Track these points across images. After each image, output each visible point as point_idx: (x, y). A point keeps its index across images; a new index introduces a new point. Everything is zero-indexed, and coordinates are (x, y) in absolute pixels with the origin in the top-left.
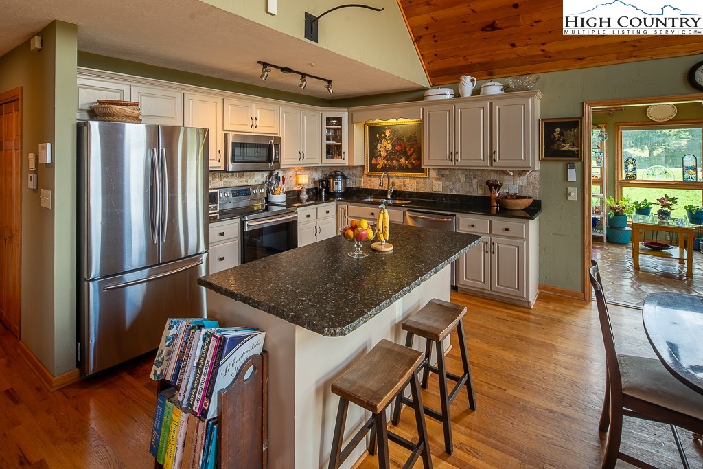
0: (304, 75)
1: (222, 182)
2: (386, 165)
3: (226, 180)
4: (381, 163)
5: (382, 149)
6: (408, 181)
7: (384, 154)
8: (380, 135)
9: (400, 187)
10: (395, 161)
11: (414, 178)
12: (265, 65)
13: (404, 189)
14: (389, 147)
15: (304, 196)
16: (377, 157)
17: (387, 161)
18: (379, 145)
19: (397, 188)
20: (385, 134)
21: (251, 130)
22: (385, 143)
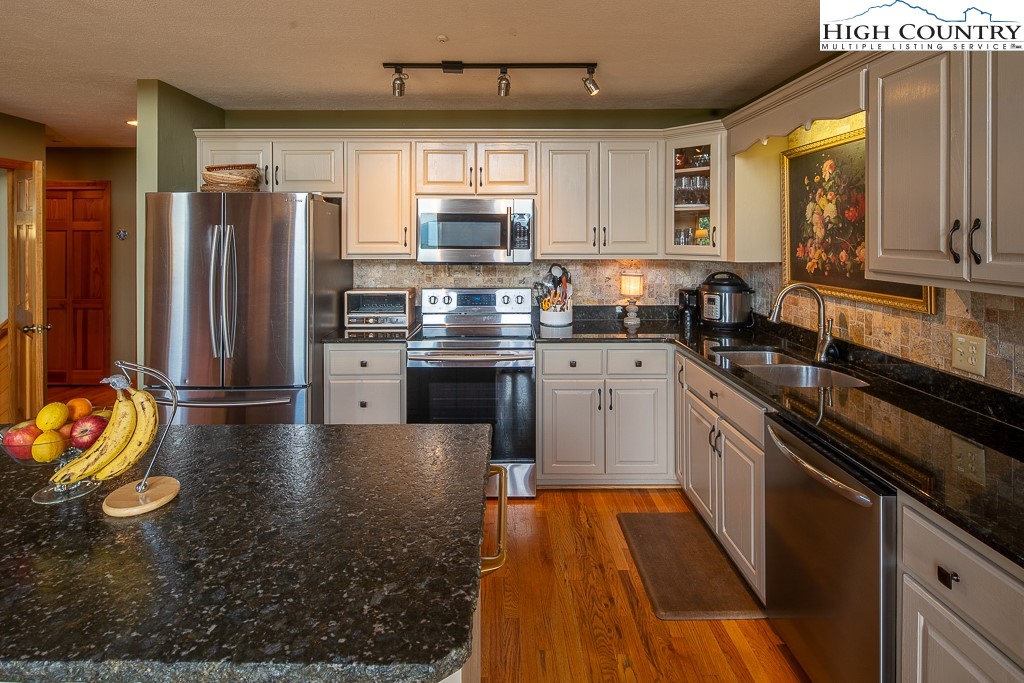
0: (504, 67)
1: (451, 279)
2: (824, 263)
3: (459, 275)
4: (814, 256)
5: (816, 218)
6: (878, 317)
7: (819, 232)
8: (811, 179)
9: (859, 333)
10: (843, 254)
11: (896, 311)
12: (398, 67)
13: (868, 342)
14: (830, 210)
15: (632, 321)
16: (806, 240)
17: (827, 252)
18: (810, 206)
19: (851, 336)
20: (821, 174)
21: (471, 190)
22: (822, 202)
